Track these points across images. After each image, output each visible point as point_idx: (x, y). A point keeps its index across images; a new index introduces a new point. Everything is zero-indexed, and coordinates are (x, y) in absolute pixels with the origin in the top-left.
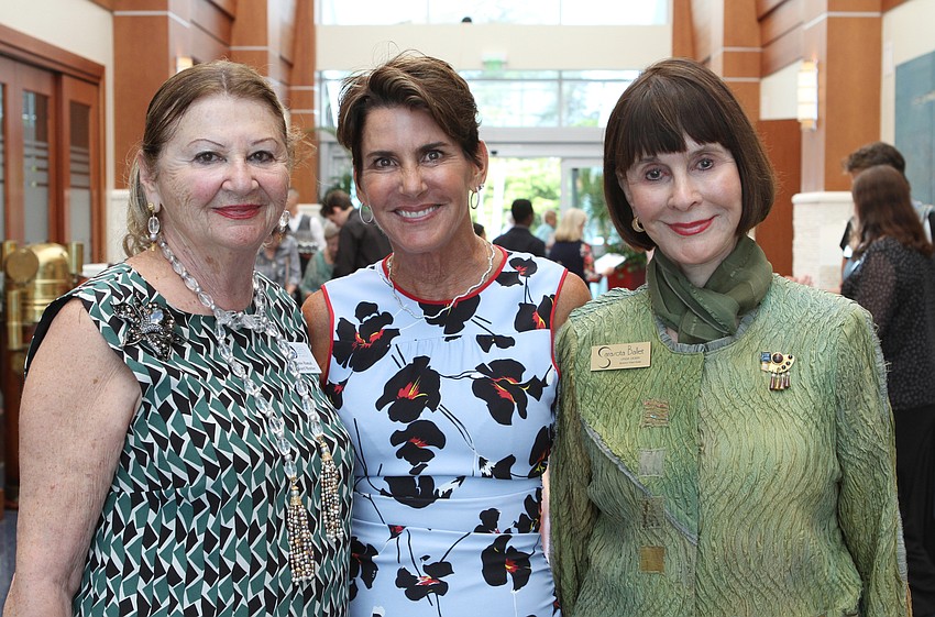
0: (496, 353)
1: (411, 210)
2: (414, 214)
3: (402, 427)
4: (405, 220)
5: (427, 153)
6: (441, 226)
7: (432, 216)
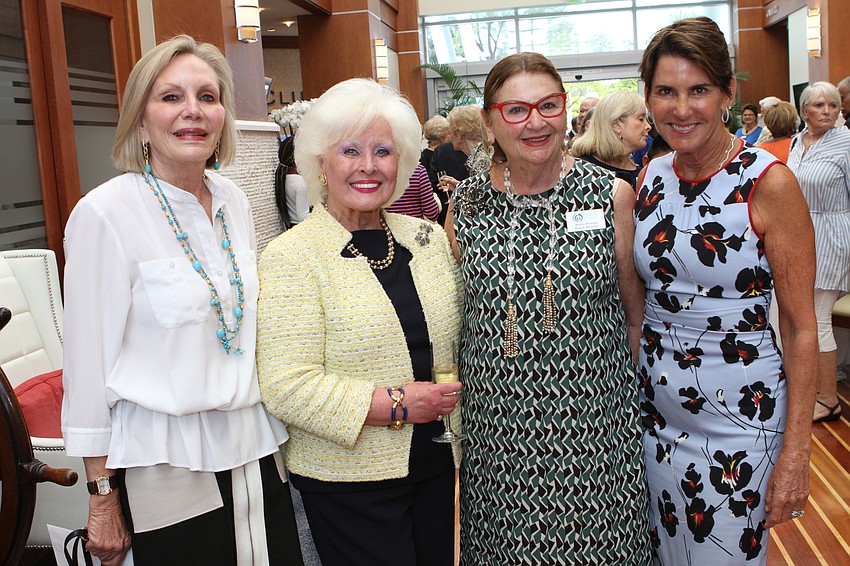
0: (709, 218)
1: (680, 126)
2: (681, 129)
3: (655, 260)
4: (675, 130)
5: (696, 90)
6: (698, 138)
7: (693, 130)
